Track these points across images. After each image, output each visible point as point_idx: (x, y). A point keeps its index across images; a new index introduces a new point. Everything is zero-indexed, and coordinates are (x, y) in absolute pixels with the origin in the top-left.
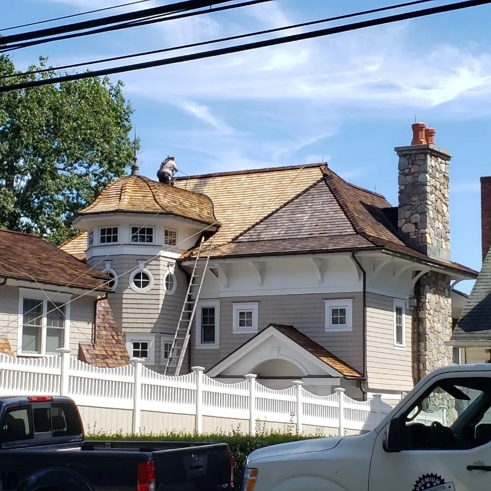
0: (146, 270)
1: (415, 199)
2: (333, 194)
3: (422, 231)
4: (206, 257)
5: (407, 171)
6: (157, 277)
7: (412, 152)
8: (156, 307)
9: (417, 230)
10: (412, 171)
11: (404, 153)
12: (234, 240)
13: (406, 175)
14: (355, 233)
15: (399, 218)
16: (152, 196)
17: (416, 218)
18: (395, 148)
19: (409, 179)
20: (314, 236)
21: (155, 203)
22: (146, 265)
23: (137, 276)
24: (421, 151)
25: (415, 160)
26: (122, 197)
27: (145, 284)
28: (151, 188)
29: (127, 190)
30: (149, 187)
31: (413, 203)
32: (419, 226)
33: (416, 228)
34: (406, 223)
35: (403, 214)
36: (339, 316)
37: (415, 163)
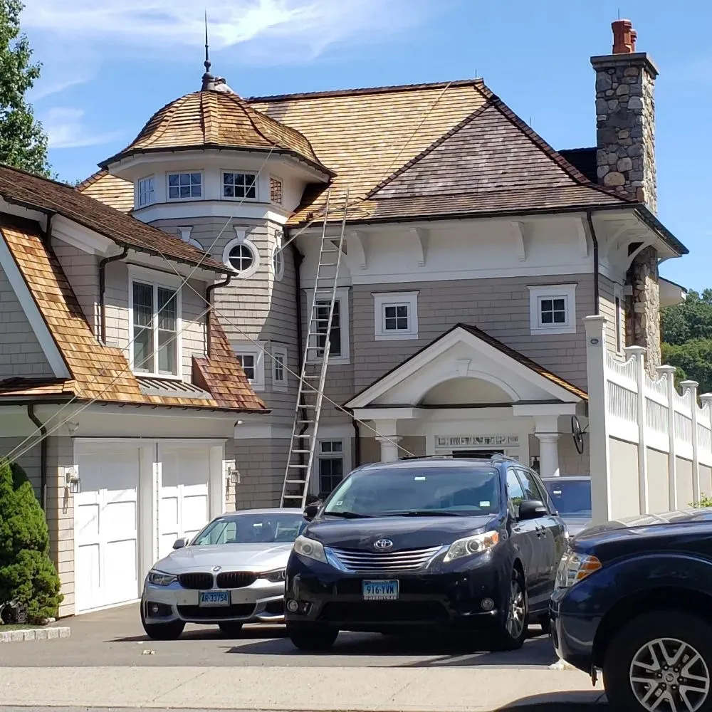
0: (247, 242)
1: (624, 135)
2: (515, 125)
3: (635, 183)
4: (341, 222)
5: (609, 93)
6: (264, 253)
7: (617, 64)
8: (264, 299)
9: (628, 182)
10: (619, 92)
11: (604, 65)
12: (371, 196)
13: (608, 99)
14: (575, 184)
15: (598, 164)
16: (250, 123)
17: (626, 163)
18: (591, 58)
19: (614, 104)
20: (505, 188)
21: (257, 135)
22: (248, 233)
23: (235, 251)
24: (633, 63)
25: (624, 76)
26: (206, 125)
27: (247, 264)
28: (246, 110)
29: (212, 113)
30: (243, 109)
31: (621, 142)
32: (632, 175)
33: (627, 179)
34: (611, 171)
35: (605, 159)
36: (553, 311)
37: (623, 80)
